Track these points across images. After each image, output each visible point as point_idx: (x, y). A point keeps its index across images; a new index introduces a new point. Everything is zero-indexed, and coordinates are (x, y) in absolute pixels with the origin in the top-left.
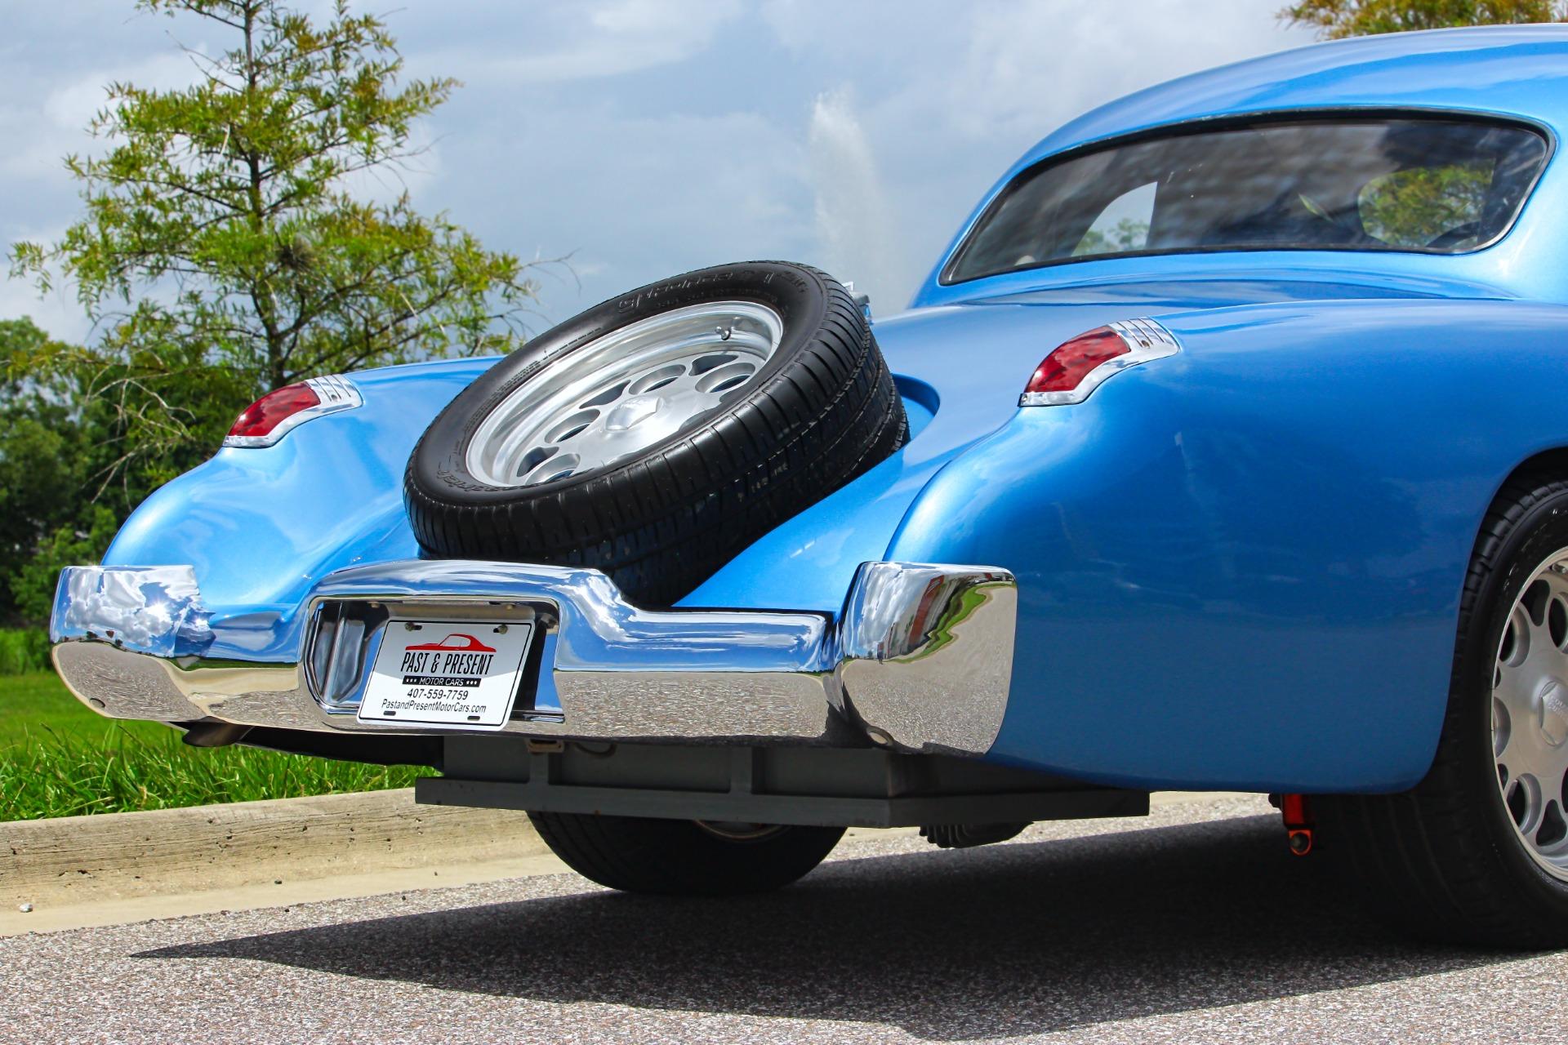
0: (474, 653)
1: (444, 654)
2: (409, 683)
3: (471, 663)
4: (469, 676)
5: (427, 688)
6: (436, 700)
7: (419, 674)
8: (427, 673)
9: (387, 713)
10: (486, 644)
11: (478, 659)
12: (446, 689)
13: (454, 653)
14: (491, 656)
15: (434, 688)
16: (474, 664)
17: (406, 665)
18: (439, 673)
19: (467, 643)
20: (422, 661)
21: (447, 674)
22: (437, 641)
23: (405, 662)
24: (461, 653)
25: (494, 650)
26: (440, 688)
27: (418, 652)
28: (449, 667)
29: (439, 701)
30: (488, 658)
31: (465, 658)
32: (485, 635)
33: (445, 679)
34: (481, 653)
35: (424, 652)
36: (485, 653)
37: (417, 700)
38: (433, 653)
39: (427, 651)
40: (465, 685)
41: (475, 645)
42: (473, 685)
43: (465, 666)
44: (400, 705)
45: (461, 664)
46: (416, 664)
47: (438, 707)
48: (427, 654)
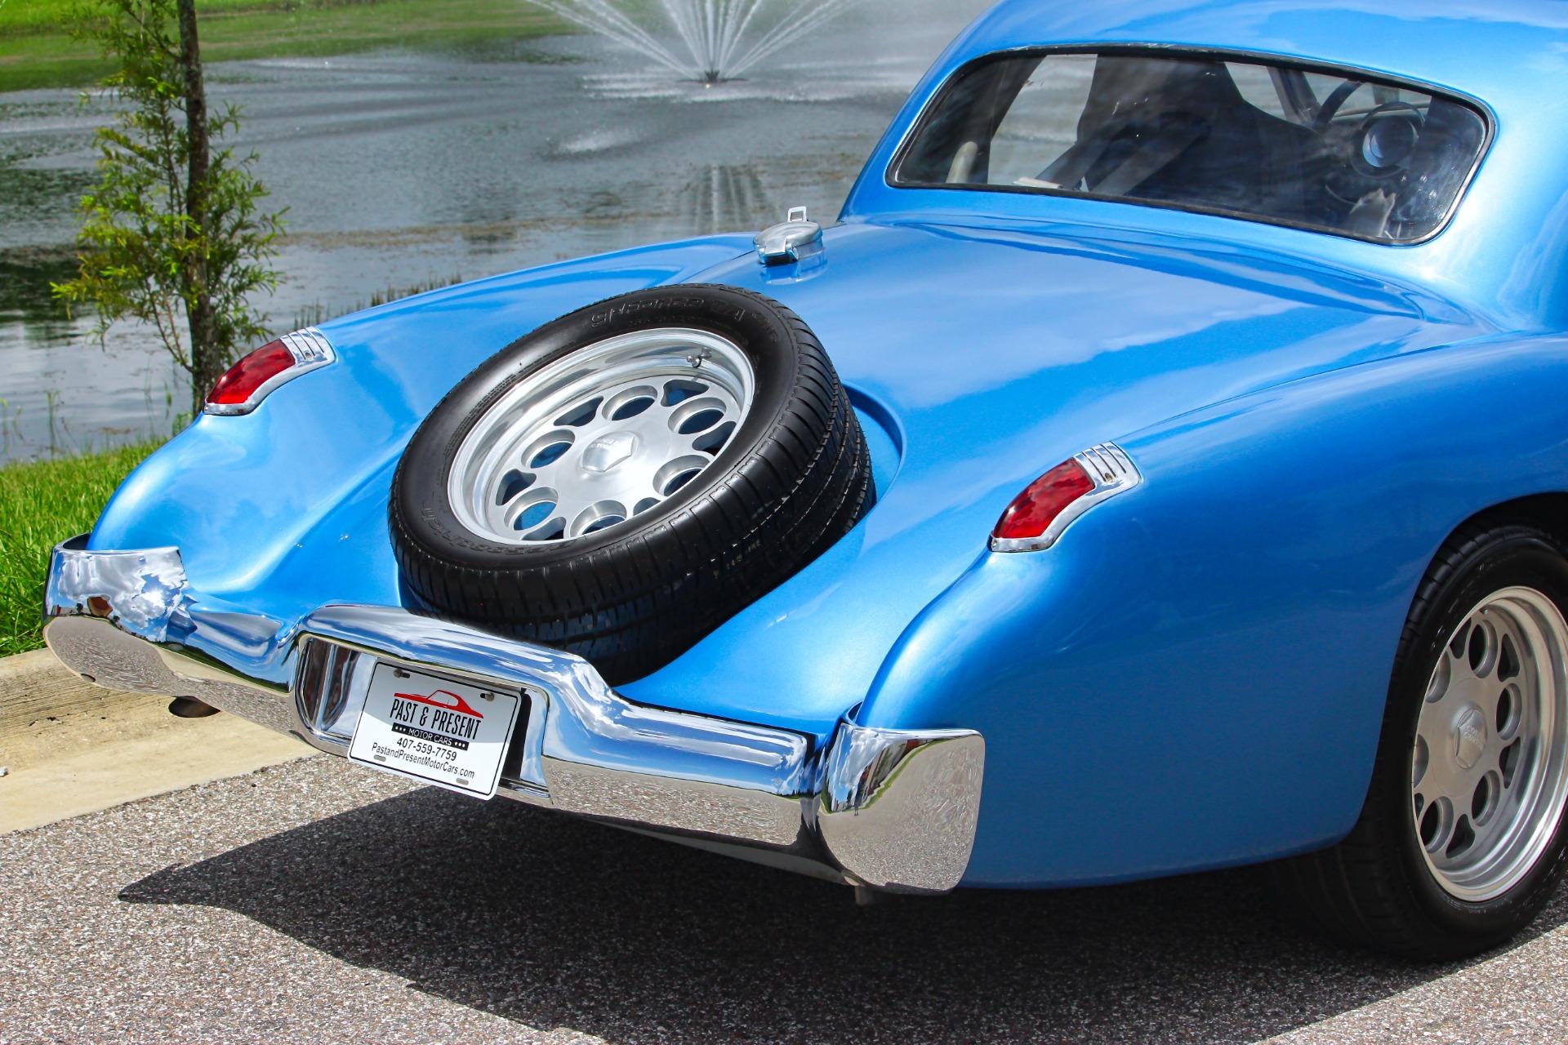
0: (463, 715)
1: (433, 709)
2: (398, 731)
3: (459, 724)
4: (456, 736)
5: (417, 740)
6: (425, 755)
7: (407, 724)
8: (416, 724)
9: (376, 757)
10: (473, 707)
11: (466, 721)
12: (435, 745)
13: (442, 710)
14: (479, 721)
15: (424, 741)
16: (462, 726)
17: (395, 712)
18: (427, 727)
19: (455, 702)
20: (411, 711)
21: (435, 730)
22: (425, 694)
23: (393, 709)
24: (449, 711)
25: (481, 716)
26: (429, 743)
27: (407, 701)
28: (437, 723)
29: (428, 756)
30: (476, 723)
31: (453, 718)
32: (472, 698)
33: (434, 735)
34: (469, 716)
35: (413, 702)
36: (473, 717)
37: (406, 750)
38: (421, 705)
39: (417, 703)
40: (453, 745)
41: (463, 706)
42: (461, 748)
43: (453, 725)
44: (390, 751)
45: (449, 723)
46: (404, 713)
47: (426, 761)
48: (416, 705)
